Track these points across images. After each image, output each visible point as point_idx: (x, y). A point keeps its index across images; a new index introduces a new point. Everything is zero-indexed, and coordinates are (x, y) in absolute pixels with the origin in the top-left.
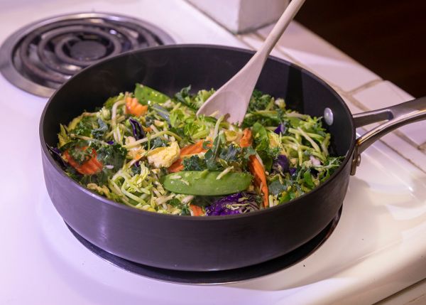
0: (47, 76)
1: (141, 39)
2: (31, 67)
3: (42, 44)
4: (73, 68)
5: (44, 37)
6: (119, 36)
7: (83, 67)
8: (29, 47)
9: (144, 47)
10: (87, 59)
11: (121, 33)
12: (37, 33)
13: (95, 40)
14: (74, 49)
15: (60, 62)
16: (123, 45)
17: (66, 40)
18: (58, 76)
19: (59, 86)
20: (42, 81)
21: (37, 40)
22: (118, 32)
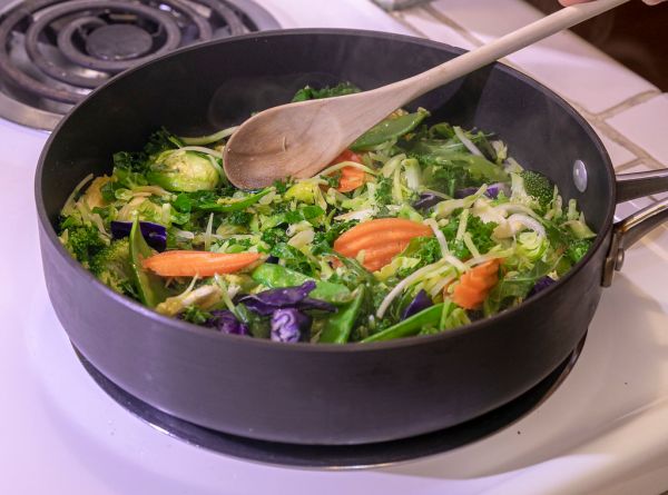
0: (43, 89)
1: (217, 21)
2: (13, 73)
3: (34, 30)
4: (91, 74)
5: (37, 17)
6: (176, 14)
7: (112, 73)
8: (10, 36)
9: (223, 35)
10: (118, 57)
11: (178, 10)
12: (25, 11)
13: (133, 23)
14: (92, 41)
15: (67, 63)
16: (183, 31)
17: (77, 23)
18: (64, 90)
19: (70, 108)
20: (34, 100)
21: (24, 24)
22: (173, 7)
